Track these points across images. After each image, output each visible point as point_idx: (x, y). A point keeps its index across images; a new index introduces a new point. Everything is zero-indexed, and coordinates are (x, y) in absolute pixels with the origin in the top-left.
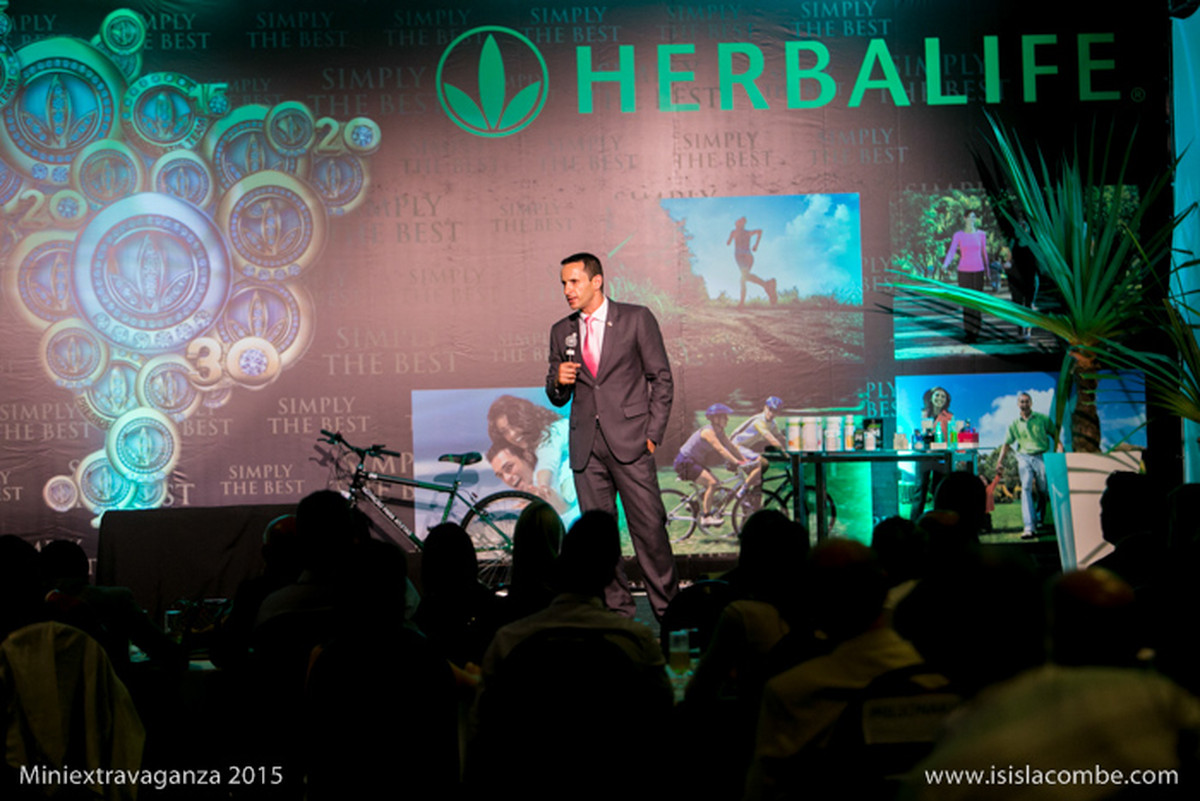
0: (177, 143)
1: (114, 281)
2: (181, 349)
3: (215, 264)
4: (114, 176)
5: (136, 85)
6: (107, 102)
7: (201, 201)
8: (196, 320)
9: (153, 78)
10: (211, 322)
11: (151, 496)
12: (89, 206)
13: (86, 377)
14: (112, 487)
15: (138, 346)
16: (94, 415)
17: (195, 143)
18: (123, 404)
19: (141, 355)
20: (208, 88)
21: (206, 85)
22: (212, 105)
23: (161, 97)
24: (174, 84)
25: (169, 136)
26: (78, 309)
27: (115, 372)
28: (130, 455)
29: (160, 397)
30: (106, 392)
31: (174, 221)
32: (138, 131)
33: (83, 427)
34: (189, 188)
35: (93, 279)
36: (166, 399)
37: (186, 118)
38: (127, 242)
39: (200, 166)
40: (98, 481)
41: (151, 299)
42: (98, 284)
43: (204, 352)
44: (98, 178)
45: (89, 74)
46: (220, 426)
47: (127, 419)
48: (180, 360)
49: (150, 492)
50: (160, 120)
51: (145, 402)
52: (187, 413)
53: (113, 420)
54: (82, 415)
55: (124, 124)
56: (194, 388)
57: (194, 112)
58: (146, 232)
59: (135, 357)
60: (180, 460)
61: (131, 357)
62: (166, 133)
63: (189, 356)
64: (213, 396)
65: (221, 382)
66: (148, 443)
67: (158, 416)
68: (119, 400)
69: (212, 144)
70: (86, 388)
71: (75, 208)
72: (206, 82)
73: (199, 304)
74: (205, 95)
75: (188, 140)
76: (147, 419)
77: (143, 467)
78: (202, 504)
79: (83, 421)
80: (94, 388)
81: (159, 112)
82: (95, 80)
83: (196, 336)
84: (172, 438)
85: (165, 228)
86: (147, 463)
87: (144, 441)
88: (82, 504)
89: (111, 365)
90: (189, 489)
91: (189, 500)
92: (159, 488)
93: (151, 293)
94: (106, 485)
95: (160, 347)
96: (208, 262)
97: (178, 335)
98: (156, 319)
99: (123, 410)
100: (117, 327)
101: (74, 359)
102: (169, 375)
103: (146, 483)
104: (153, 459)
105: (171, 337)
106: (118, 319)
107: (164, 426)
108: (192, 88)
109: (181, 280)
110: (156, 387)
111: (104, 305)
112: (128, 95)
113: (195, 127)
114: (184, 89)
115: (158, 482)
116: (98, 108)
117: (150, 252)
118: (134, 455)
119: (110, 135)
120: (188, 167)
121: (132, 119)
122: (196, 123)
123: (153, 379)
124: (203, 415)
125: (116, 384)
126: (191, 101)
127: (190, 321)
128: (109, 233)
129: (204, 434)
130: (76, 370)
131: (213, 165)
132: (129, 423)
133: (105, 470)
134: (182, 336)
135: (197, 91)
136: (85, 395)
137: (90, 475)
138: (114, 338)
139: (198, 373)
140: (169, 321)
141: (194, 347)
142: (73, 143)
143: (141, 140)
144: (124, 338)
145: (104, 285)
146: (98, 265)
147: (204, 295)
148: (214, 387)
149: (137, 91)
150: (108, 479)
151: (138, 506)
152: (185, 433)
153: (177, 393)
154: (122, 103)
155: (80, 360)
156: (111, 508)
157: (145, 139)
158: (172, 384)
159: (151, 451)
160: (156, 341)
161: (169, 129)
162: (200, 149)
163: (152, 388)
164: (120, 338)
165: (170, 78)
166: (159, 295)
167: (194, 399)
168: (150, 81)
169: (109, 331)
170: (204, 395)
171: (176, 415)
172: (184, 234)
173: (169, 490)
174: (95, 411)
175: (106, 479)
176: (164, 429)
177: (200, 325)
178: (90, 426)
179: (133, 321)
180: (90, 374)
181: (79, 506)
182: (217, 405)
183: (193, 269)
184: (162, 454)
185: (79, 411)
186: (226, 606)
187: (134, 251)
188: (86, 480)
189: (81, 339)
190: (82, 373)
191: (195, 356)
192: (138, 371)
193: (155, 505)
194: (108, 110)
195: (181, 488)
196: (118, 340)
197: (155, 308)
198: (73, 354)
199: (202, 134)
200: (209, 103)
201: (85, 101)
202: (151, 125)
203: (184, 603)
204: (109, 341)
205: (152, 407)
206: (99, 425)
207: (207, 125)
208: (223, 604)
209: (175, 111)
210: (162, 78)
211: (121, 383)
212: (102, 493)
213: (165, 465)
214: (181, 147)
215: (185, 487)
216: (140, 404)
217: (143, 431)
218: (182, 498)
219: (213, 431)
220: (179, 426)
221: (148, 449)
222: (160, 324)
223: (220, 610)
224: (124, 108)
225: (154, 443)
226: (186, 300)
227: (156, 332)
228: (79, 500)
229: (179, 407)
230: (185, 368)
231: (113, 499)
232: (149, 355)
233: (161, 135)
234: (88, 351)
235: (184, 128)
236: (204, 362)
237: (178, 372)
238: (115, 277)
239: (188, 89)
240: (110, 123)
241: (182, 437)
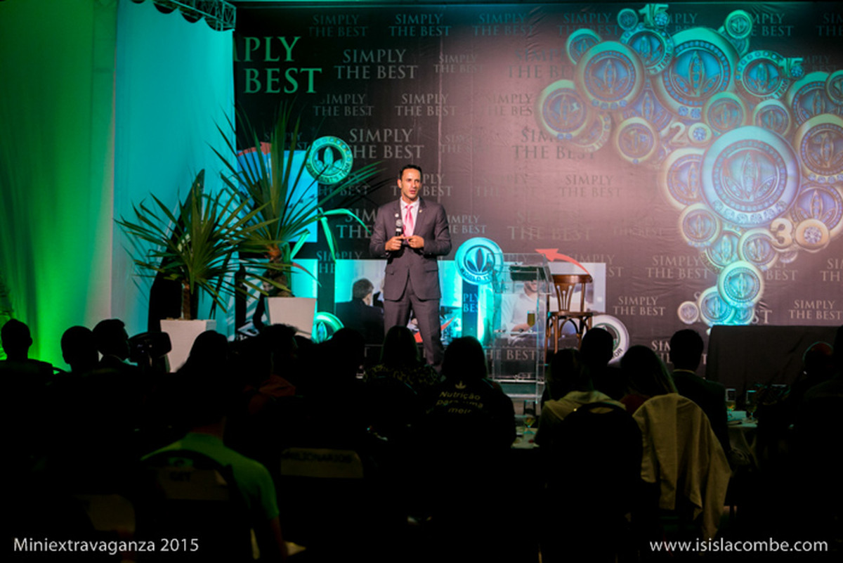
0: (770, 95)
1: (727, 181)
2: (767, 225)
3: (790, 171)
4: (729, 114)
5: (745, 58)
6: (727, 68)
7: (783, 132)
8: (777, 207)
9: (756, 54)
10: (787, 209)
11: (745, 316)
12: (713, 133)
13: (706, 240)
14: (720, 310)
15: (740, 222)
16: (711, 264)
17: (780, 95)
18: (729, 258)
19: (741, 227)
20: (791, 61)
21: (789, 59)
22: (792, 71)
23: (761, 66)
24: (769, 58)
25: (765, 90)
26: (703, 197)
27: (725, 238)
28: (732, 290)
29: (752, 255)
30: (719, 250)
31: (765, 144)
32: (745, 87)
33: (704, 271)
34: (776, 124)
35: (714, 179)
36: (756, 257)
37: (775, 80)
38: (735, 156)
39: (782, 109)
40: (712, 306)
41: (749, 192)
42: (717, 182)
43: (781, 227)
44: (719, 116)
45: (716, 51)
46: (790, 275)
47: (731, 267)
48: (766, 232)
49: (744, 314)
50: (760, 81)
51: (743, 258)
52: (769, 265)
53: (722, 268)
54: (703, 263)
55: (737, 82)
56: (773, 249)
57: (781, 76)
58: (748, 151)
59: (738, 229)
60: (763, 295)
61: (736, 229)
62: (763, 89)
63: (772, 230)
64: (786, 255)
65: (792, 247)
66: (744, 283)
67: (750, 266)
68: (727, 256)
69: (791, 97)
70: (707, 248)
71: (704, 134)
72: (789, 57)
73: (779, 197)
74: (789, 65)
75: (776, 93)
76: (744, 268)
77: (740, 299)
78: (776, 323)
79: (704, 268)
80: (711, 248)
81: (759, 75)
82: (720, 54)
83: (776, 217)
84: (759, 281)
85: (760, 149)
86: (743, 296)
87: (742, 282)
88: (701, 320)
89: (722, 233)
90: (769, 314)
91: (768, 321)
92: (750, 312)
93: (749, 189)
94: (717, 309)
95: (754, 223)
96: (786, 171)
97: (765, 216)
98: (752, 206)
99: (729, 262)
100: (727, 210)
101: (700, 228)
102: (758, 241)
103: (742, 308)
104: (747, 294)
105: (761, 218)
106: (728, 205)
107: (754, 273)
108: (780, 61)
109: (768, 182)
110: (750, 248)
111: (720, 196)
112: (740, 64)
113: (781, 85)
114: (776, 62)
115: (749, 308)
116: (721, 72)
117: (750, 163)
118: (735, 291)
119: (728, 89)
120: (776, 110)
121: (742, 80)
122: (782, 82)
123: (748, 243)
124: (780, 267)
125: (725, 246)
126: (779, 69)
127: (773, 208)
128: (725, 150)
129: (779, 279)
130: (700, 236)
131: (791, 110)
132: (732, 271)
133: (716, 299)
134: (767, 217)
135: (783, 63)
136: (706, 251)
137: (707, 302)
138: (725, 216)
139: (777, 241)
140: (760, 207)
141: (775, 224)
142: (704, 93)
143: (747, 93)
144: (731, 217)
145: (720, 183)
146: (717, 170)
147: (782, 192)
148: (787, 250)
149: (746, 62)
150: (718, 305)
151: (736, 323)
152: (768, 278)
153: (763, 253)
154: (736, 69)
155: (703, 229)
156: (719, 323)
157: (750, 92)
158: (760, 247)
159: (746, 289)
160: (751, 219)
161: (765, 86)
162: (784, 99)
163: (748, 248)
164: (729, 216)
165: (766, 54)
166: (754, 191)
167: (774, 257)
168: (754, 56)
169: (722, 212)
170: (781, 255)
171: (762, 267)
172: (771, 152)
173: (756, 314)
174: (711, 262)
175: (716, 305)
176: (754, 275)
177: (779, 210)
178: (708, 271)
179: (738, 207)
180: (709, 239)
181: (699, 321)
182: (788, 261)
183: (776, 175)
184: (753, 290)
185: (701, 261)
186: (786, 389)
187: (739, 163)
188: (705, 305)
189: (704, 216)
190: (705, 238)
191: (775, 230)
192: (739, 238)
193: (747, 323)
194: (727, 74)
195: (764, 313)
196: (728, 218)
197: (752, 199)
198: (699, 225)
199: (785, 90)
200: (790, 70)
201: (713, 68)
202: (754, 84)
203: (759, 386)
204: (722, 219)
205: (747, 261)
206: (714, 270)
207: (789, 84)
208: (784, 388)
209: (769, 75)
210: (762, 54)
211: (728, 245)
212: (714, 313)
213: (754, 298)
214: (772, 97)
215: (766, 312)
216: (740, 258)
217: (741, 275)
218: (764, 319)
219: (785, 278)
220: (764, 274)
221: (744, 287)
222: (754, 209)
223: (782, 392)
224: (737, 73)
225: (747, 283)
226: (771, 195)
227: (752, 214)
228: (700, 317)
229: (764, 261)
230: (769, 237)
231: (720, 317)
232: (746, 228)
233: (760, 90)
234: (709, 224)
235: (774, 86)
236: (781, 234)
237: (764, 240)
238: (727, 178)
239: (778, 61)
240: (728, 82)
241: (765, 280)
